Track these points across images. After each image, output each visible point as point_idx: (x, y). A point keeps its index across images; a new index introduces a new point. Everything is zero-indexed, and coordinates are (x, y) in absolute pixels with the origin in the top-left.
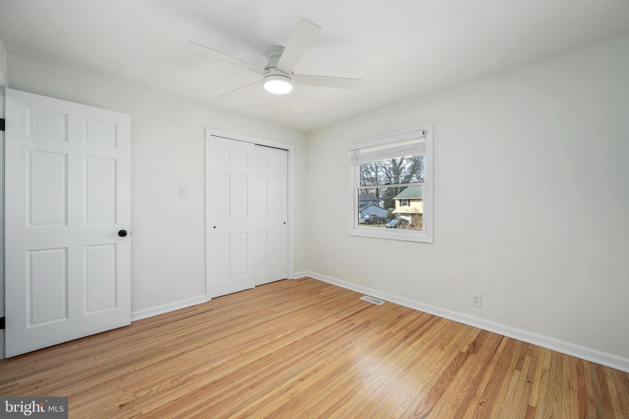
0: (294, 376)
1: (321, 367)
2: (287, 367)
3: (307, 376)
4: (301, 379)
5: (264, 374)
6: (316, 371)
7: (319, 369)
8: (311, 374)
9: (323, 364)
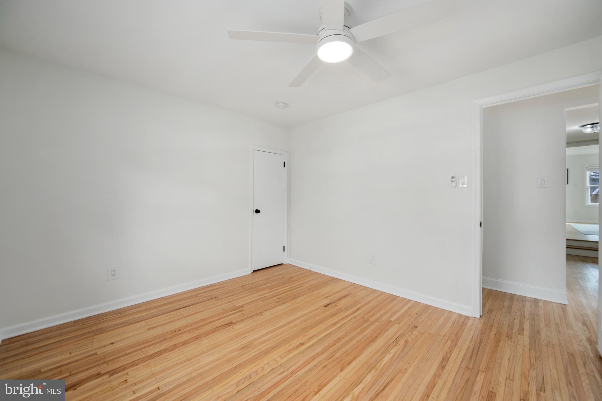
0: (309, 347)
1: (284, 355)
2: (318, 355)
3: (298, 347)
4: (302, 344)
5: (336, 348)
6: (289, 351)
7: (286, 354)
8: (294, 349)
9: (282, 358)
